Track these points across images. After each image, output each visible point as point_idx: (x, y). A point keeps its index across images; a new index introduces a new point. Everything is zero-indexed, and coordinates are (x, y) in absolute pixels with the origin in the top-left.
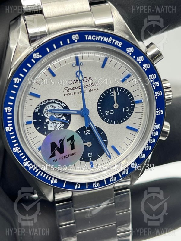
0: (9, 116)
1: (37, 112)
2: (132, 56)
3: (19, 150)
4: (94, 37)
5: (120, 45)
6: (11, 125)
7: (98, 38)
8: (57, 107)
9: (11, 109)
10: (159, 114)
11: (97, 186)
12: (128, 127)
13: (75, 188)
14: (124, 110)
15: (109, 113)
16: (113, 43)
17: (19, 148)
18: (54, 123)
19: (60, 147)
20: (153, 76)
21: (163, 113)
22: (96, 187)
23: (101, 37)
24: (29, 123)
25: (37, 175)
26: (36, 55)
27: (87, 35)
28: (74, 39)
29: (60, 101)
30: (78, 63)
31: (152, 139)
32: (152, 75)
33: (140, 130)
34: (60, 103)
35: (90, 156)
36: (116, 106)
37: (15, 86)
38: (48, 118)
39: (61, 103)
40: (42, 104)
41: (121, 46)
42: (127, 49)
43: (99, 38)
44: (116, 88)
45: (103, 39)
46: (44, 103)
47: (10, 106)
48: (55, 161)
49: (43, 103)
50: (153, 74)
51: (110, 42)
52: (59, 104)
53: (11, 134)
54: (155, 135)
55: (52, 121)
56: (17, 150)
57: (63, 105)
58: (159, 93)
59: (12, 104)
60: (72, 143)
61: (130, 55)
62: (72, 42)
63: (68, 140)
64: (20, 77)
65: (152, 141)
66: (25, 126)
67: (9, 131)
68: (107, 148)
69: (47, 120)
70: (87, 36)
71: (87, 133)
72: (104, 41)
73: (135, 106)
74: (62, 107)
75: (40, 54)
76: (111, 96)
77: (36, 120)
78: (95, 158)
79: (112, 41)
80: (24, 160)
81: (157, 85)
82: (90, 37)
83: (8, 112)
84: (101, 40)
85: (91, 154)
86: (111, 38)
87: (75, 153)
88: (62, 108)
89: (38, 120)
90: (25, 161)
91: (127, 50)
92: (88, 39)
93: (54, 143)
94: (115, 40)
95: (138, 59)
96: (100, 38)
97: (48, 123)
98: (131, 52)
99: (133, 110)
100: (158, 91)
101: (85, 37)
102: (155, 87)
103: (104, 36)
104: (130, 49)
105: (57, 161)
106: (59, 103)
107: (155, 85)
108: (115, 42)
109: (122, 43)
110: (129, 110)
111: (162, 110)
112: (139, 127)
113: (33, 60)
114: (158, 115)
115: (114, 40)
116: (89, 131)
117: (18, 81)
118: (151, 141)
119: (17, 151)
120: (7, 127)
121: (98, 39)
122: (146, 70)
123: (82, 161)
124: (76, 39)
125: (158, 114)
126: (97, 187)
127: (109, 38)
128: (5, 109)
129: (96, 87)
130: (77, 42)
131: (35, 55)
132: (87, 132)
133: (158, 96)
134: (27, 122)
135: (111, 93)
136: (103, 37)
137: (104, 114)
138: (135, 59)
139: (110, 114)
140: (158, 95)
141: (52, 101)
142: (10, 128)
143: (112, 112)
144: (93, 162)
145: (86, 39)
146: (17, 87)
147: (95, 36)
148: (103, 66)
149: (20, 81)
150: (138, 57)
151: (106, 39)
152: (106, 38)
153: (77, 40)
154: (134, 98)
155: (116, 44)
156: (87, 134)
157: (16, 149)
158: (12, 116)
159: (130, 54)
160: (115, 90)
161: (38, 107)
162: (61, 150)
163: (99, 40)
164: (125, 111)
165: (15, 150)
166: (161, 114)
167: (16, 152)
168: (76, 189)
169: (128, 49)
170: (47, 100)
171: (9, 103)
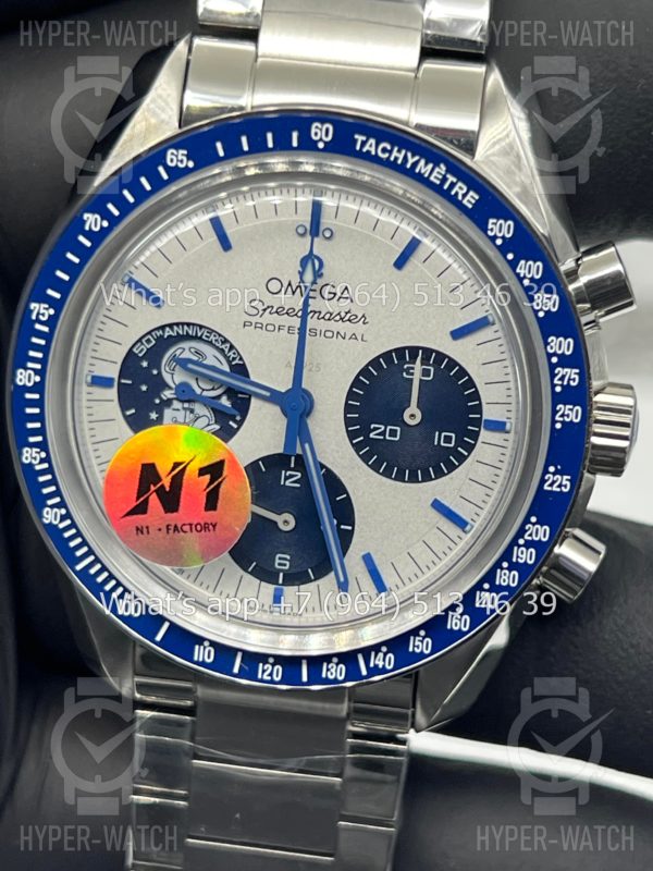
0: (40, 334)
1: (140, 355)
2: (503, 250)
3: (42, 461)
4: (384, 150)
5: (469, 201)
6: (38, 366)
7: (398, 155)
8: (212, 357)
9: (52, 312)
10: (555, 489)
11: (271, 675)
12: (438, 506)
13: (196, 658)
14: (439, 439)
15: (383, 433)
16: (446, 187)
17: (43, 455)
18: (188, 412)
19: (168, 489)
20: (562, 345)
21: (568, 487)
22: (269, 678)
23: (409, 155)
24: (100, 382)
25: (79, 567)
26: (177, 156)
27: (361, 133)
28: (314, 138)
29: (225, 341)
30: (315, 229)
31: (507, 572)
32: (561, 339)
33: (476, 525)
34: (226, 347)
35: (280, 564)
36: (413, 414)
37: (82, 238)
38: (170, 388)
39: (227, 350)
40: (164, 332)
41: (470, 206)
42: (491, 221)
43: (401, 156)
44: (428, 352)
45: (415, 164)
46: (171, 333)
47: (51, 302)
48: (142, 533)
49: (167, 329)
50: (565, 339)
51: (438, 182)
52: (222, 351)
53: (28, 396)
54: (521, 561)
55: (183, 402)
56: (35, 458)
57: (234, 359)
58: (572, 413)
59: (57, 296)
60: (212, 486)
61: (498, 247)
62: (308, 145)
63: (202, 471)
64: (106, 215)
65: (506, 578)
66: (85, 388)
67: (24, 386)
68: (345, 560)
69: (167, 394)
70: (364, 138)
71: (290, 479)
72: (417, 171)
73: (480, 439)
74: (229, 362)
75: (189, 157)
76: (404, 374)
77: (130, 382)
78: (296, 578)
79: (444, 179)
80: (50, 502)
81: (569, 379)
82: (371, 146)
83: (38, 321)
84: (408, 166)
85: (285, 559)
86: (442, 166)
87: (214, 526)
88: (226, 368)
89: (135, 385)
90: (52, 507)
91: (490, 226)
92: (365, 150)
93: (153, 466)
94: (455, 180)
95: (521, 270)
96: (405, 158)
97: (168, 403)
98: (503, 238)
99: (470, 448)
100: (570, 404)
101: (356, 141)
102: (562, 385)
103: (422, 156)
104: (501, 225)
105: (148, 532)
106: (223, 347)
107: (562, 379)
108: (453, 185)
109: (477, 197)
110: (456, 446)
111: (569, 477)
112: (475, 517)
113: (161, 169)
114: (549, 488)
115: (451, 179)
116: (299, 475)
117: (96, 226)
118: (503, 577)
119: (34, 462)
120: (21, 370)
121: (396, 159)
122: (541, 314)
123: (251, 573)
124: (321, 140)
125: (551, 485)
126: (272, 682)
127: (436, 164)
128: (33, 305)
129: (359, 328)
130: (323, 150)
131: (172, 154)
132: (291, 476)
133: (563, 423)
134: (93, 377)
135: (405, 366)
136: (417, 158)
137: (366, 431)
138: (513, 265)
139: (388, 438)
140: (567, 420)
141: (199, 335)
142: (30, 375)
143: (393, 433)
144: (285, 588)
145: (358, 148)
146: (88, 244)
147: (389, 147)
148: (400, 263)
149: (102, 227)
150: (522, 262)
151: (424, 168)
152: (426, 164)
153: (325, 143)
154: (485, 407)
155: (457, 193)
156: (288, 483)
157: (34, 455)
158: (48, 337)
159: (499, 242)
160: (422, 359)
161: (148, 341)
162: (171, 500)
163: (399, 162)
164: (442, 444)
165: (28, 455)
166: (561, 491)
167: (31, 465)
168: (197, 663)
169: (495, 224)
170: (183, 324)
171: (50, 292)
